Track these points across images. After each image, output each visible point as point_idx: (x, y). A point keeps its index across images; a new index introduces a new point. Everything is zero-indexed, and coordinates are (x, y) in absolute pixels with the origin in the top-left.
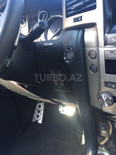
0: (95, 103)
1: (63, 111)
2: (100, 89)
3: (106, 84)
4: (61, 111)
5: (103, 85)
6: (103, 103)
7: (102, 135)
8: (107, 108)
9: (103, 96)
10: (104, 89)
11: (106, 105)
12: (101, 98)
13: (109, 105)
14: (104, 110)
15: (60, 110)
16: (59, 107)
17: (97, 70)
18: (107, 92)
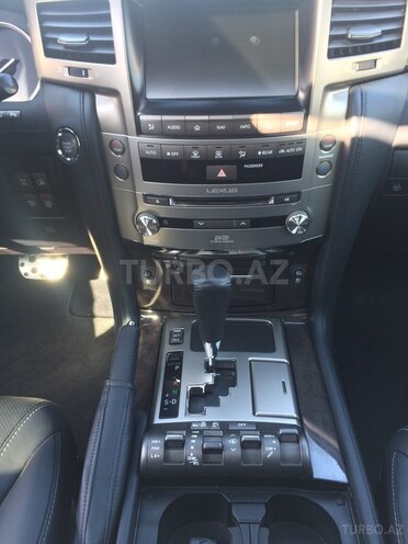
0: (130, 233)
1: (34, 271)
2: (137, 208)
3: (147, 199)
4: (26, 274)
5: (140, 200)
6: (144, 231)
7: (146, 288)
8: (150, 239)
9: (142, 219)
10: (143, 207)
11: (150, 233)
12: (140, 223)
13: (153, 232)
14: (146, 243)
15: (23, 270)
16: (20, 262)
17: (128, 174)
18: (148, 212)
